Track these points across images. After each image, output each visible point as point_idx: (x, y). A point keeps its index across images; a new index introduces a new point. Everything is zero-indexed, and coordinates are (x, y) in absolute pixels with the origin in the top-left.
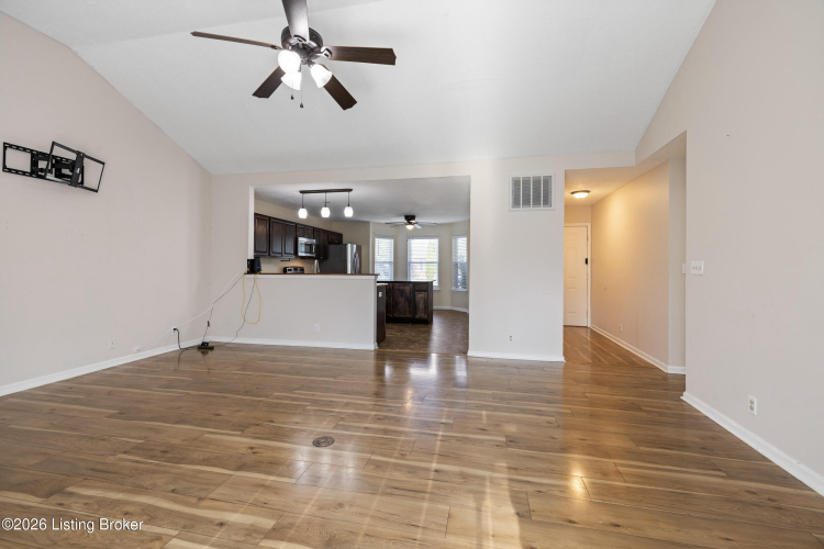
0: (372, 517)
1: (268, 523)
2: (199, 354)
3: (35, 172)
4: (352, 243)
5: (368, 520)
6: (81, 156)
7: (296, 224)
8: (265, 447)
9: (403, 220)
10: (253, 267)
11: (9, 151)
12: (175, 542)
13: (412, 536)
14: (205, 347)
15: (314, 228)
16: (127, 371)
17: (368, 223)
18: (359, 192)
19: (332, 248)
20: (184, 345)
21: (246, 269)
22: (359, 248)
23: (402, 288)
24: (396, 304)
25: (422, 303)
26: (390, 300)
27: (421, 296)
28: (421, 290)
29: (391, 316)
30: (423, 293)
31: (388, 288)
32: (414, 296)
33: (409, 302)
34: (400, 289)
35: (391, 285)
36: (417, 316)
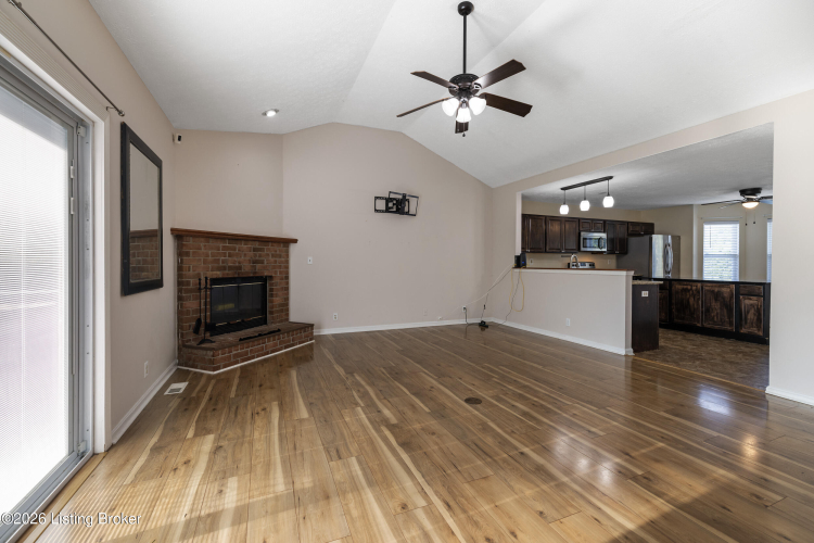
0: (440, 448)
1: (394, 420)
2: (478, 329)
3: (388, 210)
4: (665, 234)
5: (436, 447)
6: (404, 196)
7: (579, 219)
8: (439, 390)
9: (738, 197)
10: (520, 262)
11: (378, 201)
12: (359, 408)
13: (446, 468)
14: (483, 325)
15: (605, 221)
16: (433, 332)
17: (692, 205)
18: (622, 178)
19: (633, 241)
20: (470, 321)
21: (513, 263)
22: (676, 239)
23: (716, 290)
24: (708, 310)
25: (752, 311)
26: (698, 304)
27: (751, 302)
28: (750, 294)
29: (699, 325)
30: (755, 298)
31: (694, 288)
32: (738, 302)
33: (730, 310)
34: (713, 291)
35: (699, 285)
36: (743, 331)
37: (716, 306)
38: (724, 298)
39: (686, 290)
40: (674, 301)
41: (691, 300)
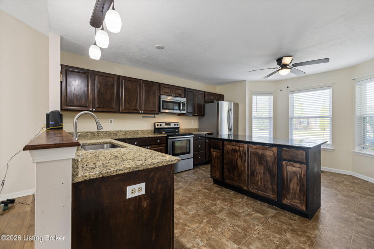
4: (230, 101)
7: (160, 84)
15: (186, 89)
17: (244, 81)
22: (236, 106)
23: (260, 152)
24: (253, 174)
25: (295, 180)
26: (244, 166)
27: (294, 169)
28: (293, 160)
29: (245, 188)
30: (298, 165)
31: (241, 149)
32: (280, 168)
33: (272, 176)
34: (257, 154)
35: (246, 146)
36: (286, 202)
37: (260, 169)
38: (267, 162)
39: (234, 151)
40: (225, 161)
41: (239, 162)
